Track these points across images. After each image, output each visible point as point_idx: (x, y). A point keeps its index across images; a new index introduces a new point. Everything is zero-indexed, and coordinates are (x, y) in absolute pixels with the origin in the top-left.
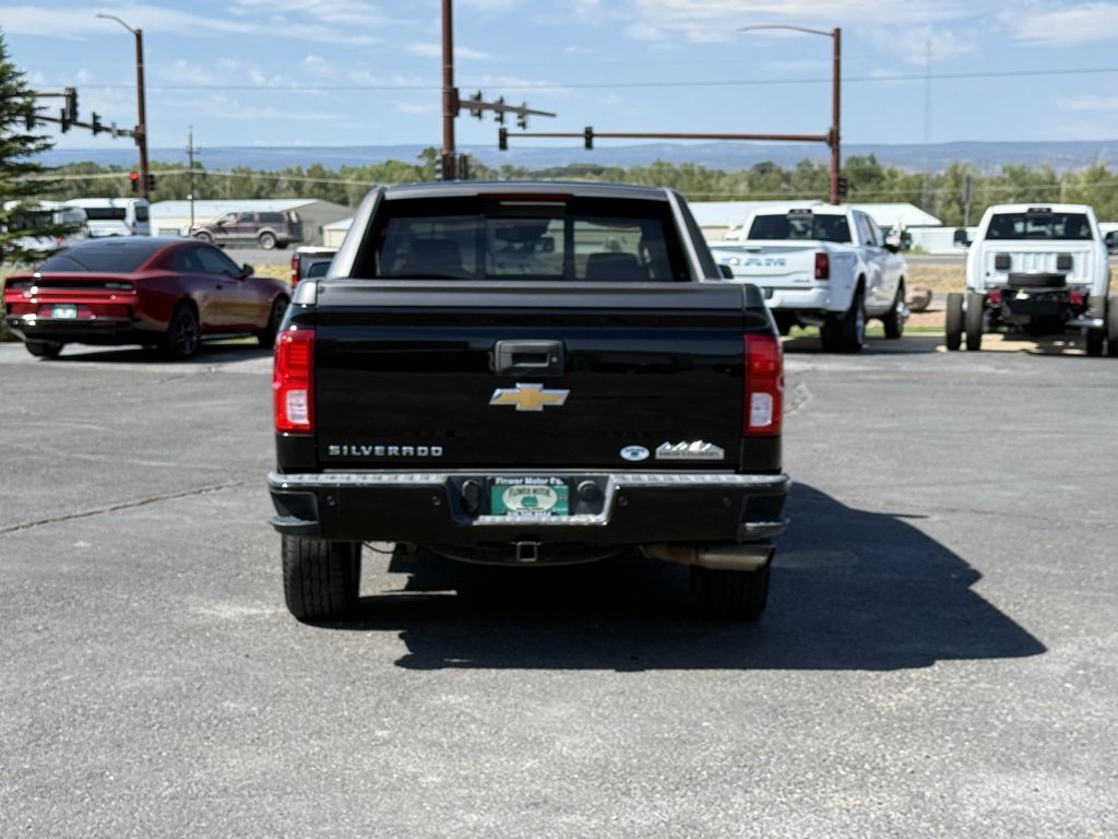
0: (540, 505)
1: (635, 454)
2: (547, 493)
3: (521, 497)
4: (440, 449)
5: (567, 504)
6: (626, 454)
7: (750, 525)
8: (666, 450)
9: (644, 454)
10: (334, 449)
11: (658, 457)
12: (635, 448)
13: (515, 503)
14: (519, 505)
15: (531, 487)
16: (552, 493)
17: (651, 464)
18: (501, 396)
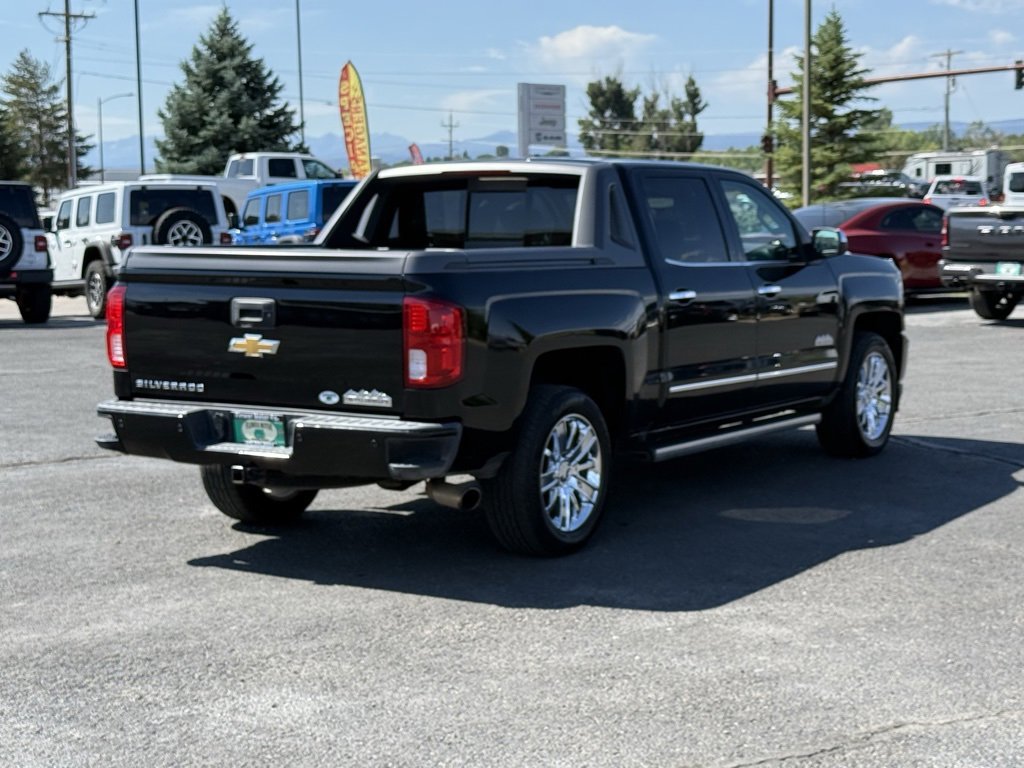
0: (267, 437)
1: (329, 398)
2: (270, 428)
3: (253, 429)
4: (202, 385)
5: (283, 438)
6: (323, 398)
7: (393, 466)
8: (351, 397)
9: (335, 399)
10: (140, 383)
11: (346, 402)
12: (329, 393)
13: (250, 433)
14: (253, 436)
15: (260, 422)
16: (274, 428)
17: (341, 408)
18: (237, 344)
